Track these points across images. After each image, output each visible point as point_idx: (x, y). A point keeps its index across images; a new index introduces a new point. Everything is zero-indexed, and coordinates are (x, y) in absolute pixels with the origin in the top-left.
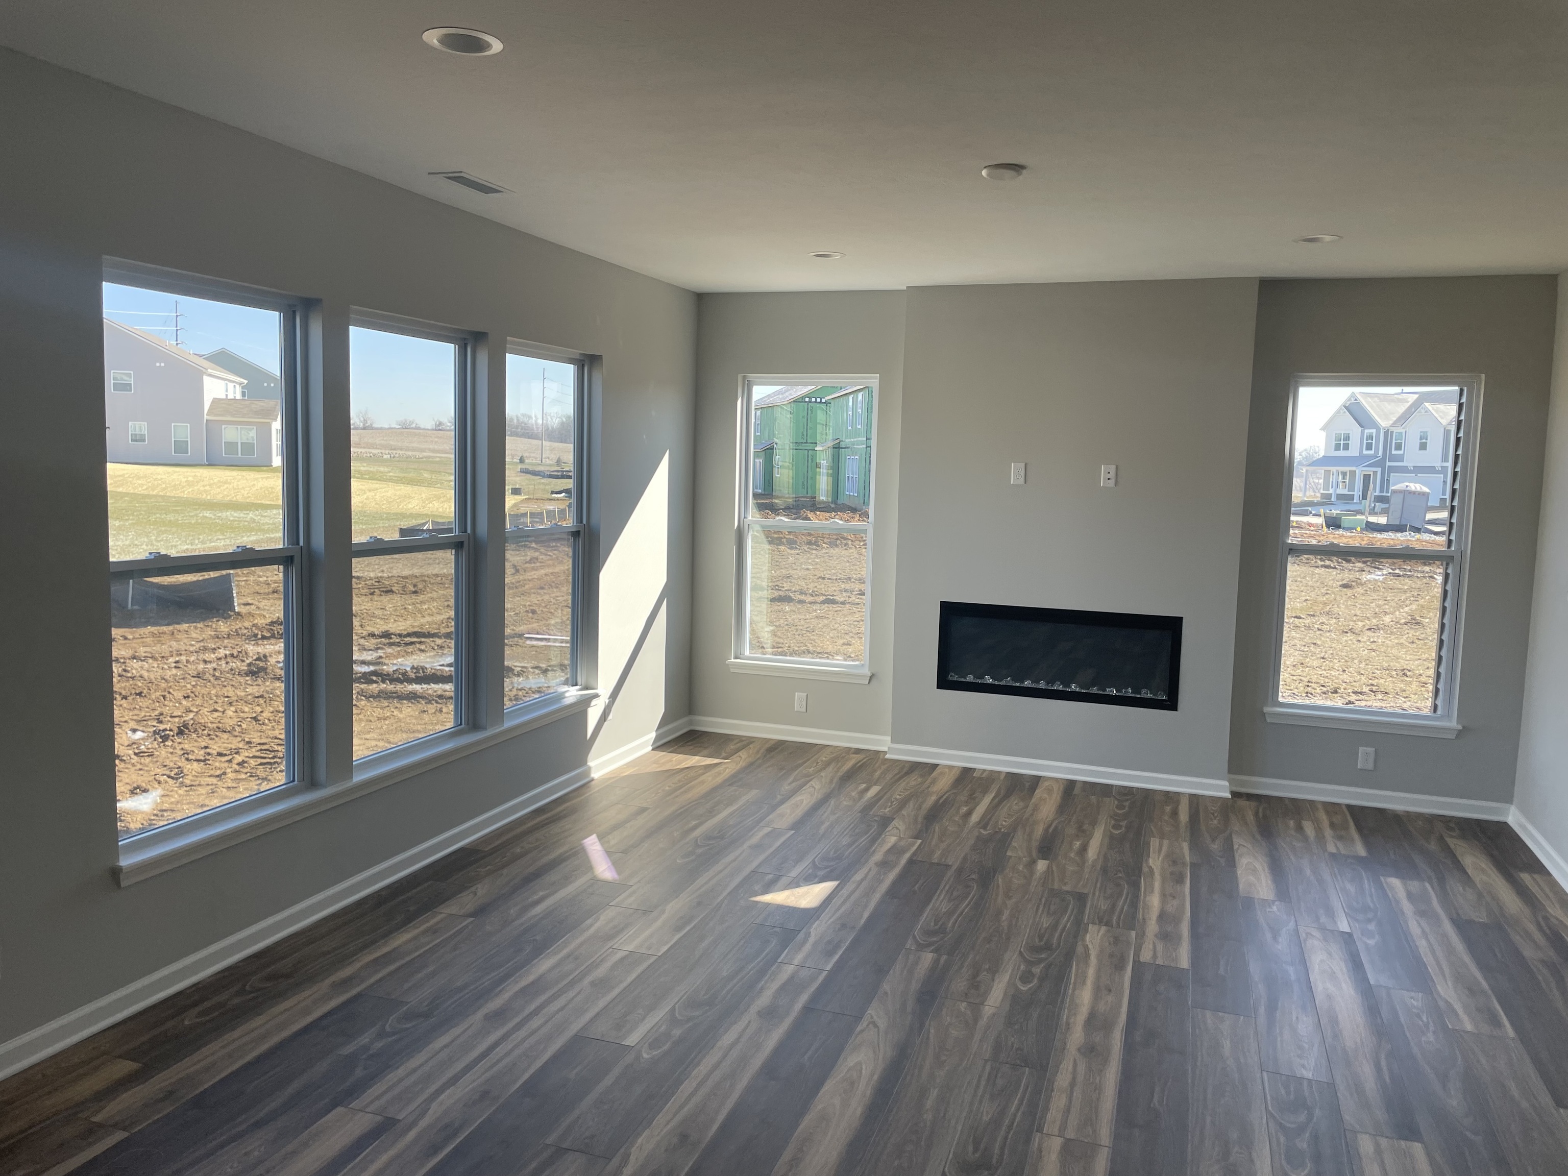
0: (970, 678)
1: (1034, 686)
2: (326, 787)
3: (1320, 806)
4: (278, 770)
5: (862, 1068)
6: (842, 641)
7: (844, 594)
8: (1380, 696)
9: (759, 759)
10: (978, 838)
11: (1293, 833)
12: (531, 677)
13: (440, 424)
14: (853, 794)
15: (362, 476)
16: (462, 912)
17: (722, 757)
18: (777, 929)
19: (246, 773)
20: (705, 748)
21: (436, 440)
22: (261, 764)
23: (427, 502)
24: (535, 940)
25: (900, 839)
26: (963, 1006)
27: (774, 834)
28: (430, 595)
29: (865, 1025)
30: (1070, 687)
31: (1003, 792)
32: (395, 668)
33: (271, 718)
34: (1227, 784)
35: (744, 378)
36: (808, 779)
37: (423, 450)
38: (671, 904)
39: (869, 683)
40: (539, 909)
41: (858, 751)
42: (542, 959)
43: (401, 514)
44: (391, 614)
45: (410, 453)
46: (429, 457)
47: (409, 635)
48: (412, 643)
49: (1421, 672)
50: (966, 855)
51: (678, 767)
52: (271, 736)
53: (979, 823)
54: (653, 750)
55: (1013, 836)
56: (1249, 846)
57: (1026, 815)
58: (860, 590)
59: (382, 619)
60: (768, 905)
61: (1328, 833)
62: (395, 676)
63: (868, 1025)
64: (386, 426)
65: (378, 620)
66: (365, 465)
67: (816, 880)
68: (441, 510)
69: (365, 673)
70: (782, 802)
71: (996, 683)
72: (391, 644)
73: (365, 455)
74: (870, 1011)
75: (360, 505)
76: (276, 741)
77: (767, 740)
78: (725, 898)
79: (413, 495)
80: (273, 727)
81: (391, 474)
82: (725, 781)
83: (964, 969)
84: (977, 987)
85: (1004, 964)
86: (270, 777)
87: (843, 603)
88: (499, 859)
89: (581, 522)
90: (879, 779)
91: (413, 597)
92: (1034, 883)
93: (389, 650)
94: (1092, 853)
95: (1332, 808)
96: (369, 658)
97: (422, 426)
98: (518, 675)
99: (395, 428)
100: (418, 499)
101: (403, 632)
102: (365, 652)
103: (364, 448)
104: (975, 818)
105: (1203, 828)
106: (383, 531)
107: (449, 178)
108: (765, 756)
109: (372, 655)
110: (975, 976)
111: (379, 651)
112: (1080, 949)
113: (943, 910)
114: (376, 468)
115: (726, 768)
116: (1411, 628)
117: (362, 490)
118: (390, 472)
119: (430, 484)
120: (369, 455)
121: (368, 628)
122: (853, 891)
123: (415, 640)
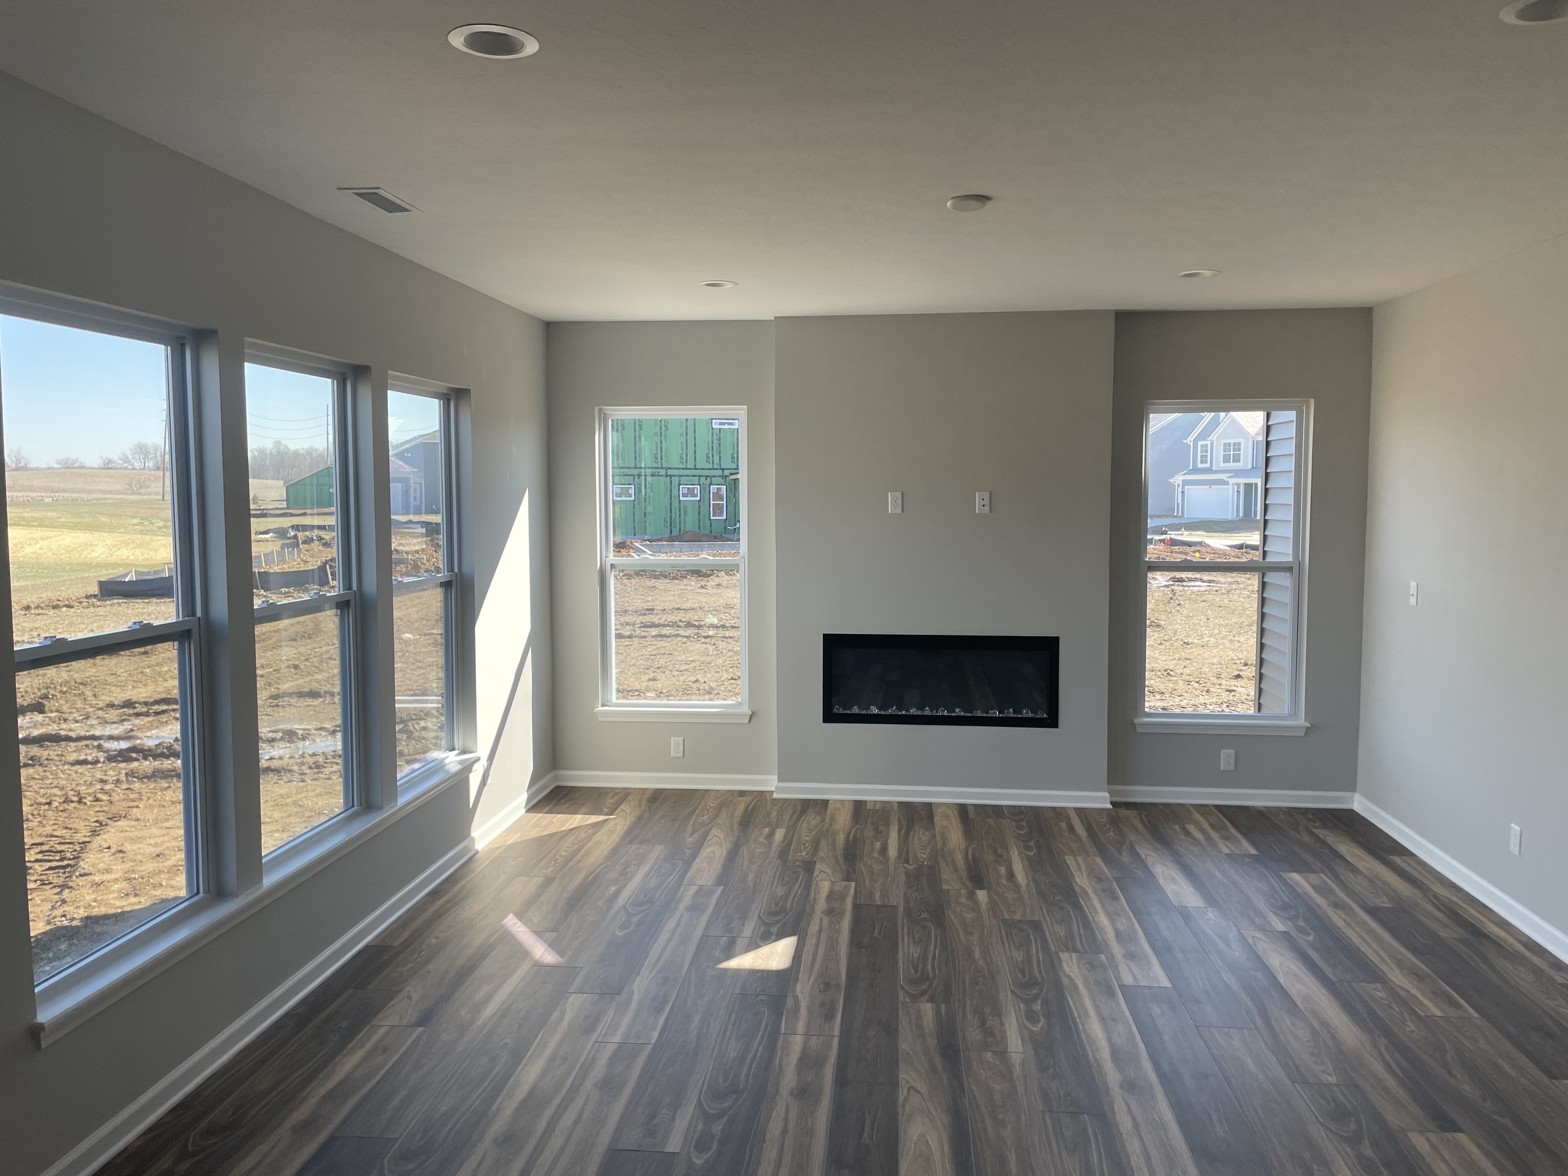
0: (855, 710)
1: (919, 713)
2: (236, 896)
3: (1192, 809)
4: (77, 874)
5: (927, 1141)
6: (646, 677)
7: (628, 627)
8: (1158, 696)
9: (644, 811)
10: (907, 873)
11: (1183, 837)
12: (318, 740)
13: (110, 461)
14: (762, 839)
15: (28, 523)
16: (405, 1022)
17: (604, 813)
18: (762, 997)
19: (36, 881)
20: (583, 805)
21: (107, 479)
22: (50, 868)
23: (114, 550)
24: (506, 1044)
25: (833, 883)
26: (989, 1056)
27: (701, 892)
28: (162, 655)
29: (905, 1092)
30: (954, 712)
31: (904, 824)
32: (157, 742)
33: (35, 813)
34: (1108, 795)
35: (600, 410)
36: (708, 828)
37: (90, 492)
38: (636, 983)
39: (749, 722)
40: (491, 1009)
41: (742, 793)
42: (526, 1064)
43: (86, 564)
44: (127, 680)
45: (76, 495)
46: (100, 499)
47: (157, 702)
48: (164, 712)
49: (1181, 671)
50: (905, 894)
51: (564, 829)
52: (45, 834)
53: (899, 857)
54: (526, 812)
55: (939, 867)
56: (1154, 855)
57: (939, 845)
58: (642, 623)
59: (117, 686)
60: (737, 972)
61: (1213, 834)
62: (159, 751)
63: (908, 1092)
64: (43, 466)
65: (114, 688)
66: (28, 510)
67: (773, 937)
68: (132, 557)
69: (121, 750)
70: (694, 855)
71: (882, 713)
72: (138, 715)
73: (21, 499)
74: (902, 1076)
75: (34, 556)
76: (53, 839)
77: (644, 790)
78: (689, 970)
79: (96, 543)
80: (40, 822)
81: (63, 520)
82: (623, 839)
83: (969, 1016)
84: (992, 1034)
85: (1004, 1005)
86: (71, 884)
87: (630, 637)
88: (416, 955)
89: (452, 571)
90: (777, 821)
91: (144, 659)
92: (985, 916)
93: (137, 721)
94: (1021, 877)
95: (1203, 809)
96: (116, 732)
97: (87, 465)
98: (304, 738)
99: (53, 468)
100: (103, 546)
101: (148, 700)
102: (108, 726)
103: (20, 491)
104: (893, 852)
105: (1104, 841)
106: (71, 584)
107: (360, 195)
108: (650, 807)
109: (117, 728)
110: (983, 1023)
111: (125, 723)
112: (1065, 981)
113: (915, 955)
114: (42, 513)
115: (616, 824)
116: (1154, 631)
117: (33, 539)
118: (60, 518)
119: (111, 529)
120: (26, 499)
121: (103, 698)
122: (817, 945)
123: (165, 707)
